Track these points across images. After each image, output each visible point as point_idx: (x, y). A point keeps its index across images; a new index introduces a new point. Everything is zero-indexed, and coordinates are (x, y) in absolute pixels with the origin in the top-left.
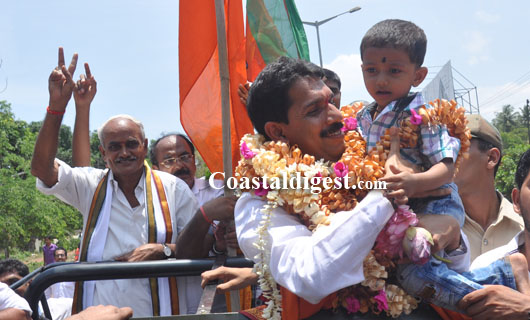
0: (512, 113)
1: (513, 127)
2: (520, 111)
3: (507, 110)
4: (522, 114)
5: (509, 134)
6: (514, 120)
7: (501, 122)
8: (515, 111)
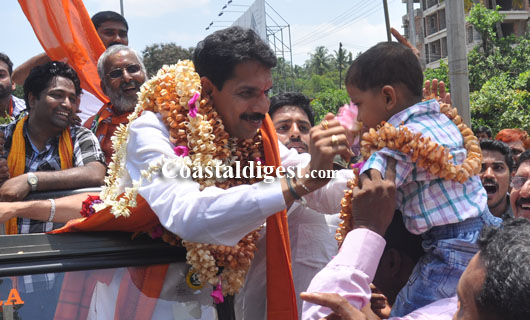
0: (326, 55)
1: (326, 70)
2: (334, 54)
3: (320, 51)
4: (336, 57)
5: (321, 78)
6: (328, 62)
7: (314, 64)
8: (329, 53)
